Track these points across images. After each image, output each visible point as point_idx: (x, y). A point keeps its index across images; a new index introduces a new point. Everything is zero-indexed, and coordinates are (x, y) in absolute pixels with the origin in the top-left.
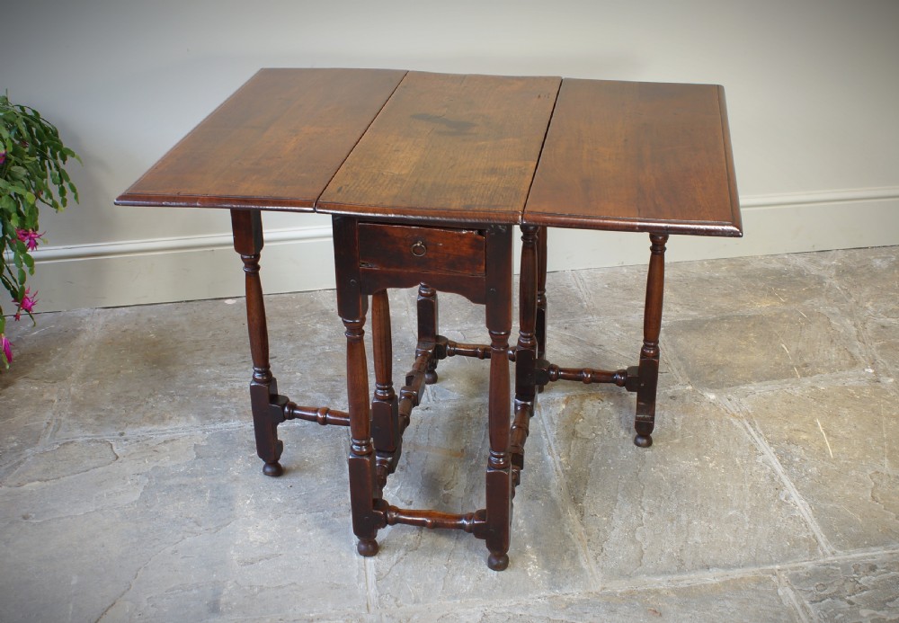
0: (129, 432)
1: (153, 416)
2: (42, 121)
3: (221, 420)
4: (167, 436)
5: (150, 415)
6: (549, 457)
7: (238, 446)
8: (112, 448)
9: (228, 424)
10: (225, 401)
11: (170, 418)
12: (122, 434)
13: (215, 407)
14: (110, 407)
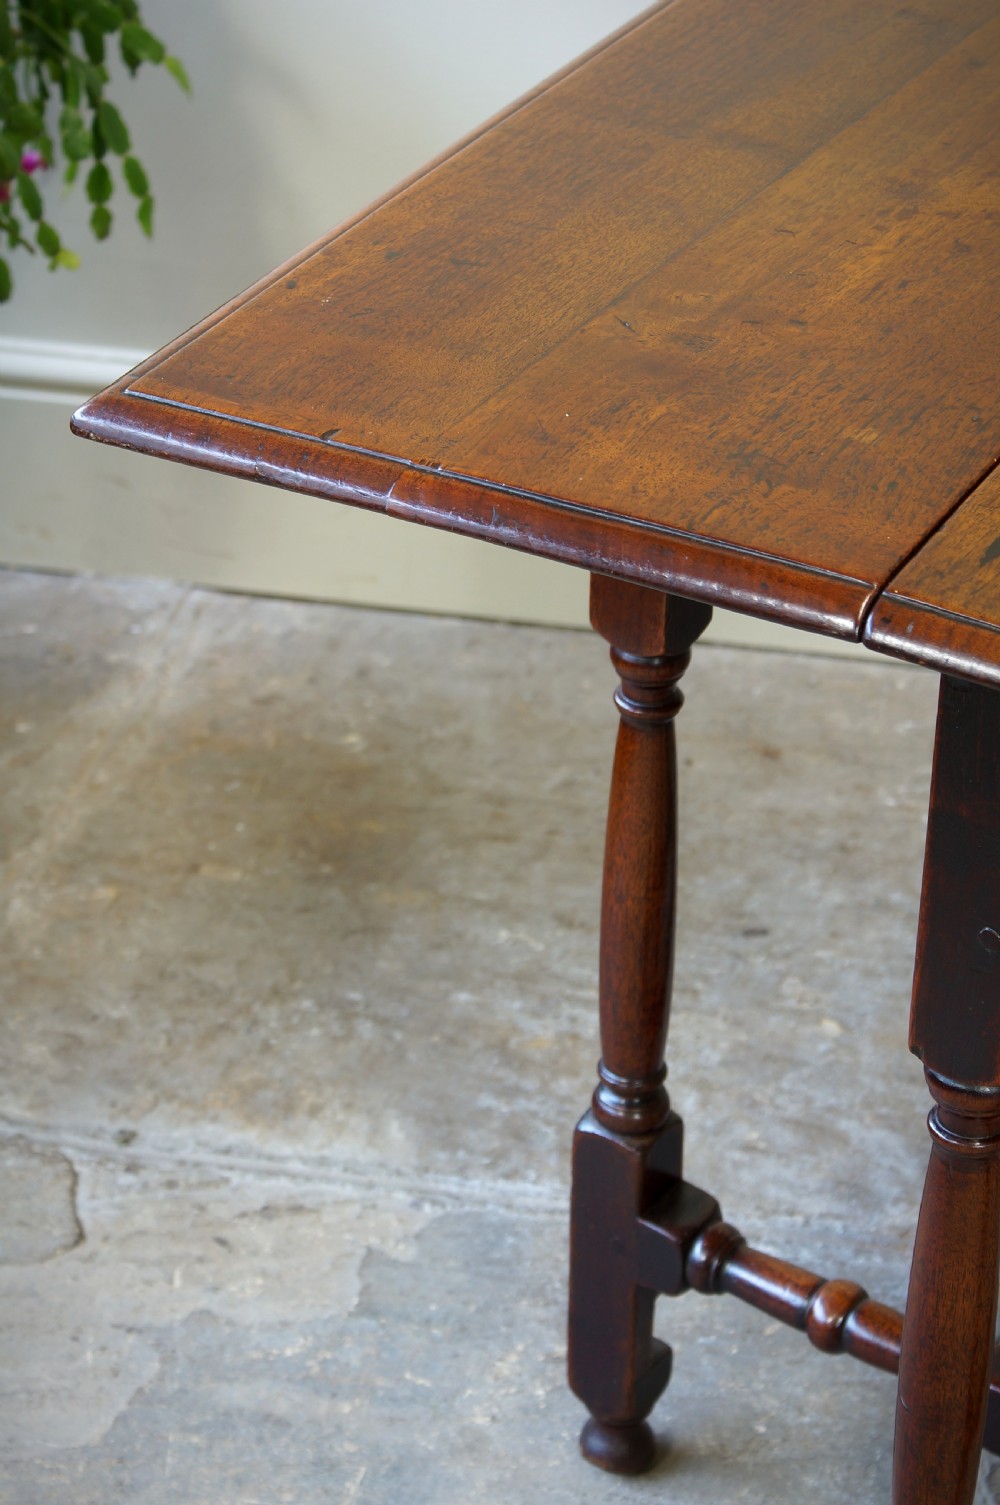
0: (155, 1132)
1: (260, 1085)
3: (495, 1161)
4: (280, 1188)
5: (244, 1076)
7: (522, 1294)
8: (73, 1192)
10: (530, 1084)
11: (314, 1111)
12: (127, 1138)
13: (486, 1101)
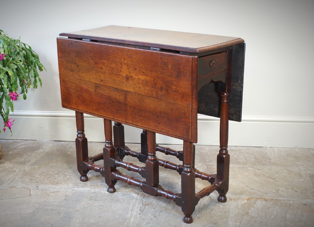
0: (41, 187)
2: (33, 52)
6: (230, 222)
8: (30, 191)
9: (84, 189)
12: (37, 187)
14: (38, 176)
